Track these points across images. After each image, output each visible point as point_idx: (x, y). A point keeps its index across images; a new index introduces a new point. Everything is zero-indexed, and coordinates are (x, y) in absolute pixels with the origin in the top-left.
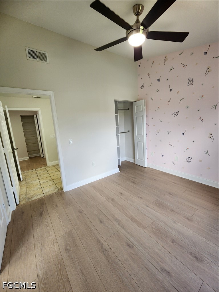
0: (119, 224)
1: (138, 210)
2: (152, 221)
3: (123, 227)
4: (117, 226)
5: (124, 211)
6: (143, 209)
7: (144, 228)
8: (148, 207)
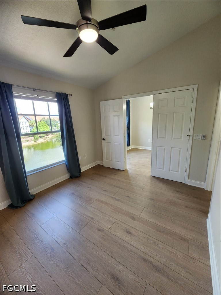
0: (115, 198)
1: (102, 212)
2: (90, 205)
3: (112, 197)
4: (116, 197)
5: (115, 208)
6: (97, 214)
7: (97, 200)
8: (92, 218)
